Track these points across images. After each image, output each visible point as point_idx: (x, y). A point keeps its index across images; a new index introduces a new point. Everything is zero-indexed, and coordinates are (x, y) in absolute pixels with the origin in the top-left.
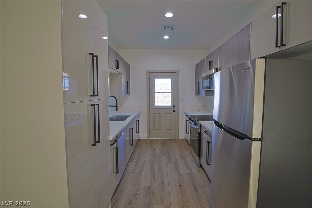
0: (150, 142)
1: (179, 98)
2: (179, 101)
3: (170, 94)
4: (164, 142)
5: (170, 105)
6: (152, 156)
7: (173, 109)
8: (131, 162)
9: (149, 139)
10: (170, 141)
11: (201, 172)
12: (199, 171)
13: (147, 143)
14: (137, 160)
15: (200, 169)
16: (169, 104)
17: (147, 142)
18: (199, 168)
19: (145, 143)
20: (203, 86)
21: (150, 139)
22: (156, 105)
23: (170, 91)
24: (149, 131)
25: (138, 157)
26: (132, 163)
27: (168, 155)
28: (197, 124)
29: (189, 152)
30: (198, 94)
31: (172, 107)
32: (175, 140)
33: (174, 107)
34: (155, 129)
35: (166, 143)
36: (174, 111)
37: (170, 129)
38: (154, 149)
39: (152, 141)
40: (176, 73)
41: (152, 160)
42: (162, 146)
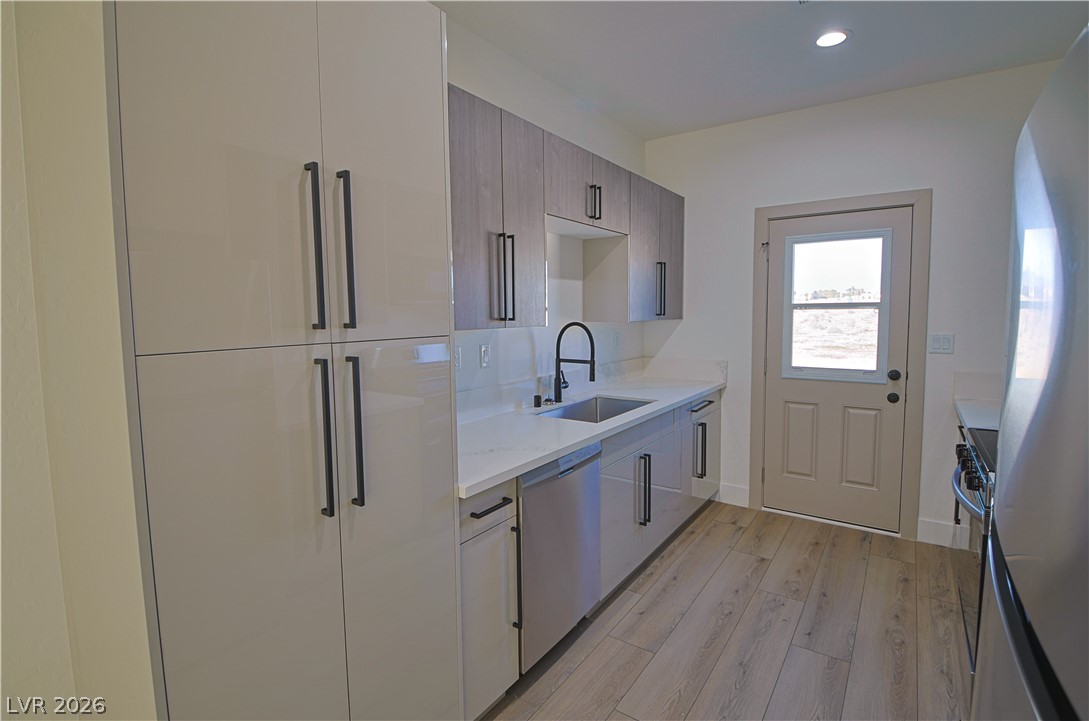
0: (762, 524)
1: (931, 333)
2: (929, 349)
3: (873, 315)
4: (827, 540)
5: (873, 367)
6: (737, 591)
7: (891, 387)
8: (635, 591)
9: (760, 511)
10: (865, 538)
13: (740, 528)
14: (664, 590)
16: (868, 362)
17: (746, 521)
19: (734, 523)
21: (763, 509)
22: (795, 363)
23: (876, 298)
24: (760, 476)
25: (675, 578)
26: (637, 596)
27: (819, 607)
31: (885, 379)
32: (893, 538)
34: (789, 472)
35: (834, 545)
36: (893, 398)
37: (869, 482)
38: (763, 559)
39: (769, 519)
40: (912, 205)
41: (726, 612)
42: (806, 556)
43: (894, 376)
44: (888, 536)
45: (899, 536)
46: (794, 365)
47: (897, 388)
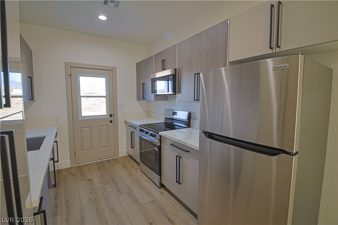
0: (79, 171)
1: (118, 104)
2: (118, 108)
3: (104, 100)
4: (100, 166)
5: (106, 114)
6: (91, 192)
7: (110, 119)
9: (75, 167)
10: (109, 162)
11: (164, 193)
12: (162, 193)
13: (74, 174)
14: (67, 208)
15: (162, 190)
16: (104, 113)
17: (74, 171)
18: (159, 189)
19: (70, 174)
20: (153, 90)
21: (76, 165)
22: (83, 115)
24: (74, 154)
25: (67, 201)
26: (59, 217)
27: (115, 183)
28: (155, 136)
29: (139, 171)
30: (144, 99)
31: (109, 117)
32: (114, 158)
33: (112, 116)
34: (83, 150)
35: (103, 166)
36: (111, 122)
37: (107, 146)
38: (89, 180)
39: (80, 168)
40: (112, 70)
41: (93, 200)
42: (99, 172)
43: (111, 116)
44: (113, 159)
45: (115, 157)
46: (82, 116)
47: (112, 119)
